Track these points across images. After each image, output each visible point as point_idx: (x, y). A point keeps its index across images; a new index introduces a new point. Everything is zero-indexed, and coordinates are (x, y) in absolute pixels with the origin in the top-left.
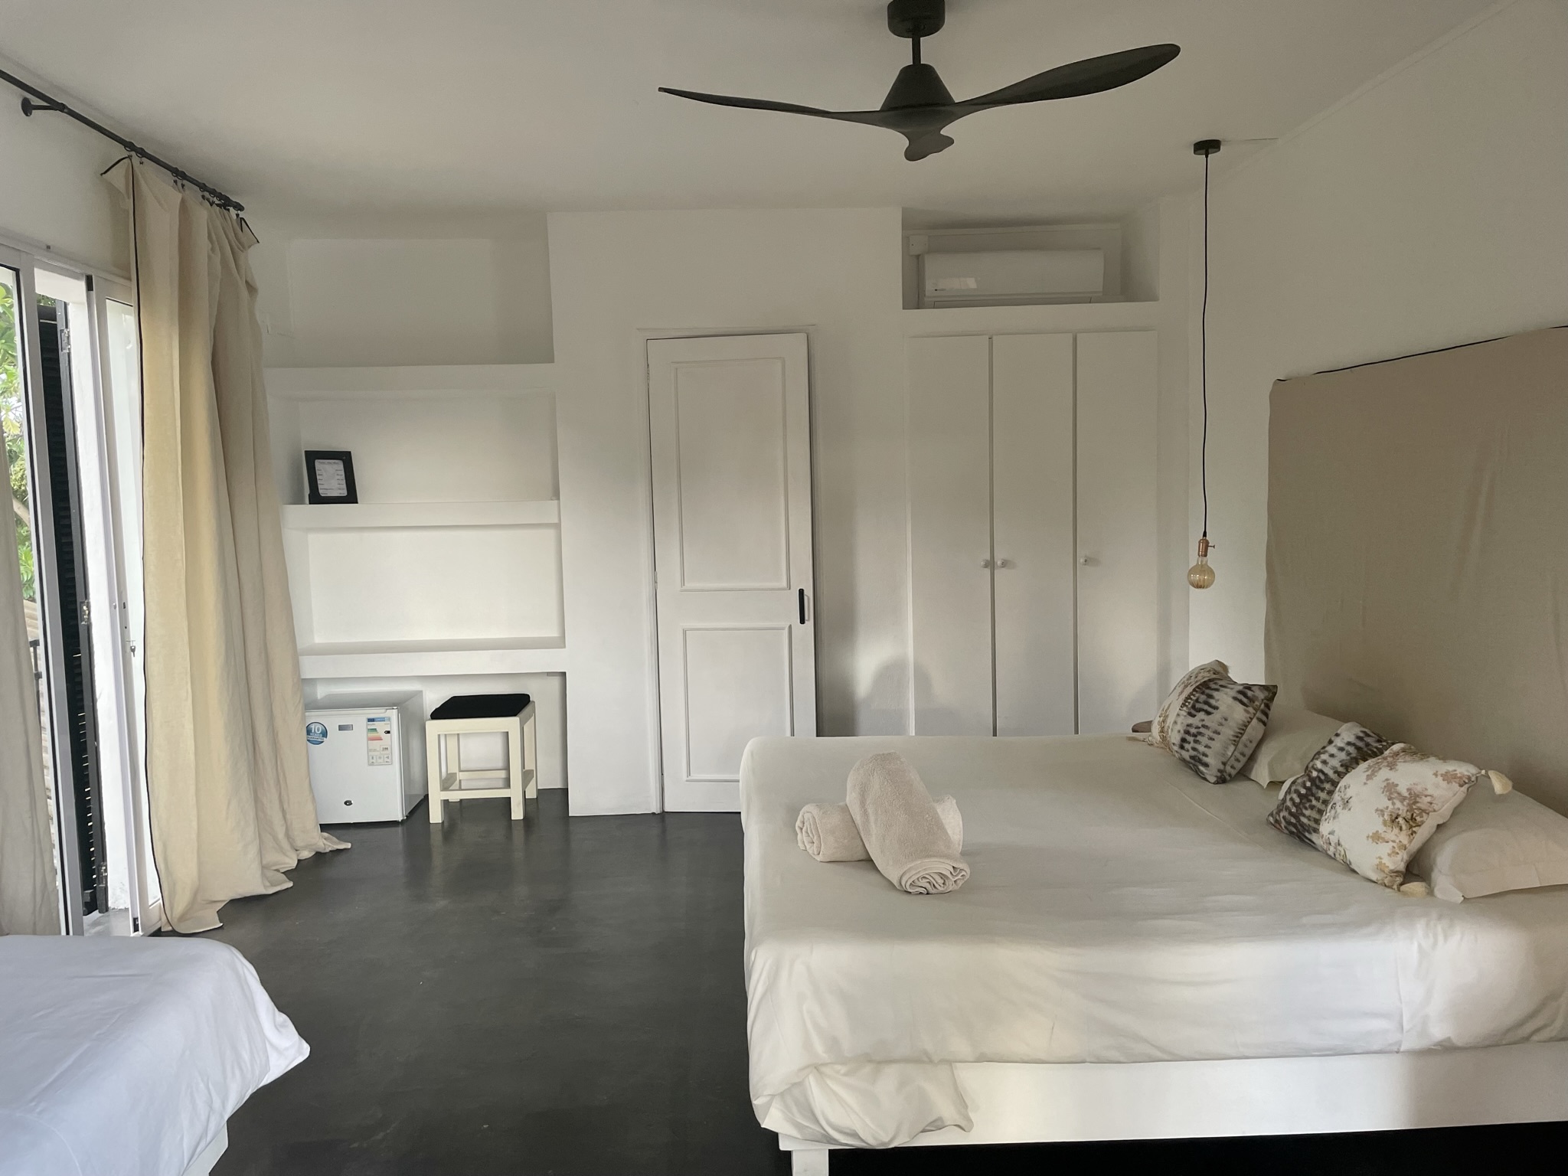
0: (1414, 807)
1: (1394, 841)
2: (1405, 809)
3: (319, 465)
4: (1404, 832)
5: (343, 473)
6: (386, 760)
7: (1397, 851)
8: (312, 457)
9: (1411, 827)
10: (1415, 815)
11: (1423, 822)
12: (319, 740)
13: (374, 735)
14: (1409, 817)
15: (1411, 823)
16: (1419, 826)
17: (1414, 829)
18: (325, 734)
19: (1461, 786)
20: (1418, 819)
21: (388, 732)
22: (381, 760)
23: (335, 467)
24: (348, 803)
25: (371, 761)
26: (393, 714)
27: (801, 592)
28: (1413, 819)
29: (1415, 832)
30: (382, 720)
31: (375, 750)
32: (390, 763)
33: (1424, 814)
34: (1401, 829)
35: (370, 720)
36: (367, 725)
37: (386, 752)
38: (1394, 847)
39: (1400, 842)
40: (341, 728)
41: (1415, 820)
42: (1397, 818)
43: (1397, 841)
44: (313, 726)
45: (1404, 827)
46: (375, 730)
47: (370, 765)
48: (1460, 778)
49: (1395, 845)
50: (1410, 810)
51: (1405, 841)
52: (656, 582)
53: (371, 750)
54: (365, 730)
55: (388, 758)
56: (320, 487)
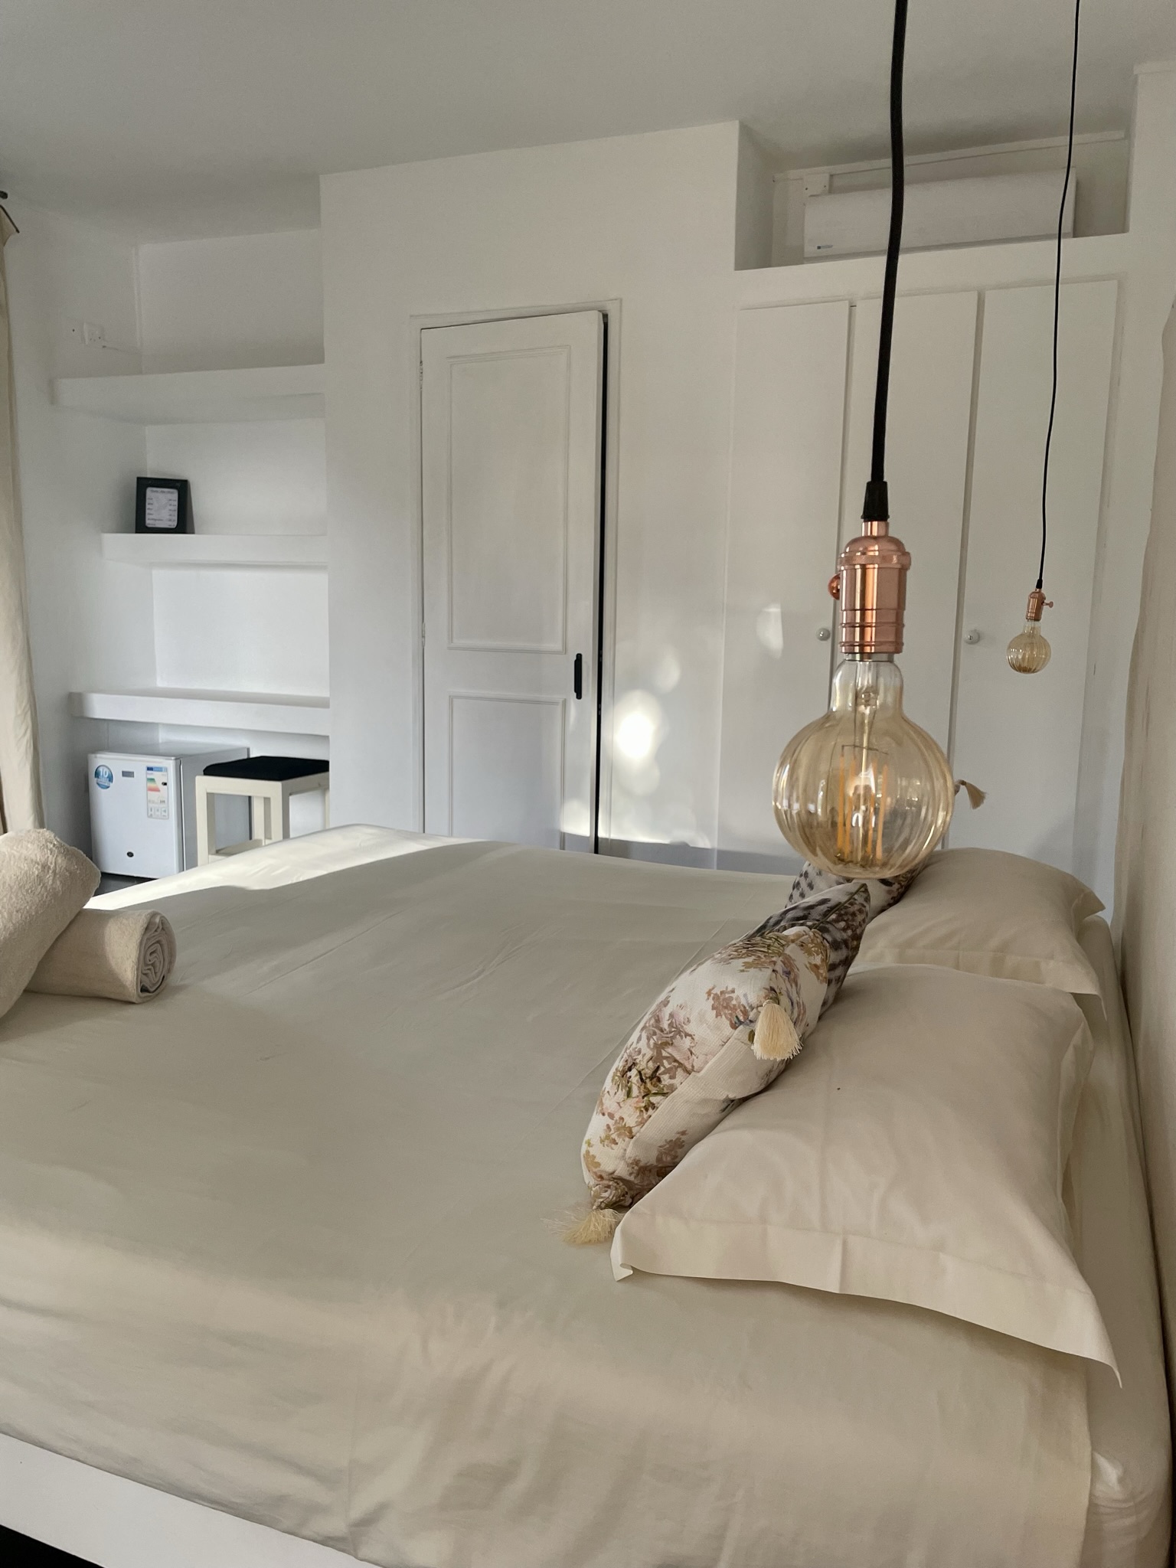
0: (664, 1054)
1: (611, 1116)
2: (649, 1053)
3: (151, 493)
4: (632, 1101)
5: (176, 503)
6: (163, 814)
7: (614, 1136)
8: (144, 484)
9: (647, 1094)
10: (662, 1069)
11: (672, 1088)
12: (106, 784)
13: (151, 785)
14: (649, 1072)
15: (649, 1085)
16: (665, 1095)
17: (653, 1099)
18: (110, 779)
19: (734, 1027)
20: (666, 1080)
21: (165, 784)
22: (159, 813)
23: (169, 496)
24: (130, 855)
25: (150, 813)
26: (170, 764)
27: (579, 657)
28: (655, 1077)
29: (654, 1106)
30: (160, 769)
31: (153, 802)
32: (166, 818)
33: (680, 1072)
34: (629, 1094)
35: (149, 769)
36: (147, 774)
37: (162, 805)
38: (608, 1127)
39: (622, 1119)
40: (126, 774)
41: (659, 1080)
42: (630, 1069)
43: (617, 1117)
44: (101, 769)
45: (635, 1091)
46: (152, 780)
47: (149, 817)
48: (734, 1008)
49: (611, 1122)
50: (657, 1059)
51: (631, 1121)
52: (423, 637)
53: (150, 801)
54: (145, 780)
55: (165, 811)
56: (147, 517)
